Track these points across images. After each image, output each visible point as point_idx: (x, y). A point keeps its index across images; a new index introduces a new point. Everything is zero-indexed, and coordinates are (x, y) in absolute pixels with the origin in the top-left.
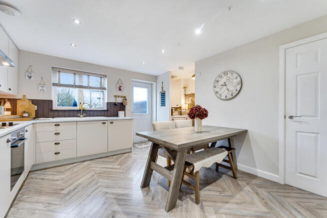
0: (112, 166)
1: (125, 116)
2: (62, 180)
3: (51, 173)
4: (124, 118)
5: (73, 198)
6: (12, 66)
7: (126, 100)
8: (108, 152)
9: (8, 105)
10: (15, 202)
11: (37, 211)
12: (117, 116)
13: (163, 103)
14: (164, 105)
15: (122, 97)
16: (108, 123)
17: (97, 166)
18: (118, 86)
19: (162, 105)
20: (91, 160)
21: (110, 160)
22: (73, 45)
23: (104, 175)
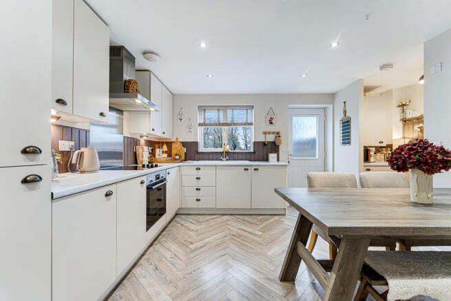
0: (252, 229)
1: (278, 160)
2: (196, 231)
3: (191, 220)
4: (276, 163)
5: (197, 257)
6: (156, 110)
7: (279, 136)
8: (251, 209)
9: (165, 148)
10: (156, 242)
11: (164, 259)
12: (267, 160)
13: (346, 139)
14: (349, 143)
15: (273, 133)
16: (251, 170)
17: (235, 224)
18: (268, 118)
19: (343, 143)
20: (231, 215)
21: (253, 221)
22: (210, 76)
23: (237, 239)
